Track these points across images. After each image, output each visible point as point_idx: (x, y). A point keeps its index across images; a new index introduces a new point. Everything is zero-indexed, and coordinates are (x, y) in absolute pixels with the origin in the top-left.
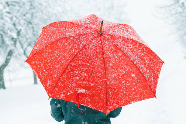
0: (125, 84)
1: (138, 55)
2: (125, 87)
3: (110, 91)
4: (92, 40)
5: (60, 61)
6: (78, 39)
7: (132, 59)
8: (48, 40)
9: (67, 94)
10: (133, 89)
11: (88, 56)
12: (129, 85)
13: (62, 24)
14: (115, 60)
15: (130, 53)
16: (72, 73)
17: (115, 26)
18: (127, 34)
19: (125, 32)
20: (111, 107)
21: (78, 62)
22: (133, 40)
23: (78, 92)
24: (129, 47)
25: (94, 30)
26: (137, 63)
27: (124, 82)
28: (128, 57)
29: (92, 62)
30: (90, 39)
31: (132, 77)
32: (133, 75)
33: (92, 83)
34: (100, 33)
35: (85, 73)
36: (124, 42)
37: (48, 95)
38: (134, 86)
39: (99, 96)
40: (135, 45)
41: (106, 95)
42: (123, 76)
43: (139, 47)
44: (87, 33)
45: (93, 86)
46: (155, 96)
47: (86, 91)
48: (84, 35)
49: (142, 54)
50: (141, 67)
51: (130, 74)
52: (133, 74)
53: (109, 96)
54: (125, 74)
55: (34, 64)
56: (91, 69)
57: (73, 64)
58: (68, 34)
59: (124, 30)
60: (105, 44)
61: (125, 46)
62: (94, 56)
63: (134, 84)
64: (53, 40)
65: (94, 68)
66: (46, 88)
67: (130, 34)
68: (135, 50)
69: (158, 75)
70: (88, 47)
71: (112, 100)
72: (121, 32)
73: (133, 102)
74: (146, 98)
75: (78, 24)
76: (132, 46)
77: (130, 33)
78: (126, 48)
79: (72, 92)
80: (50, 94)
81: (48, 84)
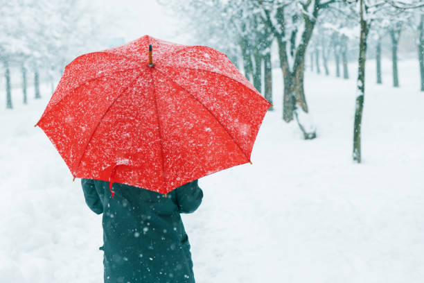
0: (194, 145)
1: (217, 96)
2: (196, 150)
3: (169, 157)
4: (137, 78)
5: (88, 117)
6: (114, 79)
7: (204, 103)
8: (70, 86)
9: (101, 169)
10: (210, 152)
11: (131, 105)
12: (201, 145)
13: (92, 57)
14: (176, 107)
15: (202, 93)
16: (106, 134)
17: (178, 52)
18: (201, 62)
19: (197, 60)
20: (172, 184)
21: (115, 117)
22: (208, 72)
23: (117, 164)
24: (202, 84)
25: (142, 61)
26: (214, 109)
27: (192, 141)
28: (197, 100)
29: (137, 114)
30: (134, 77)
31: (207, 133)
32: (208, 129)
33: (139, 147)
34: (151, 66)
35: (127, 132)
36: (192, 76)
37: (72, 173)
38: (211, 146)
39: (151, 166)
40: (213, 79)
41: (163, 165)
42: (190, 132)
43: (219, 82)
44: (130, 67)
45: (141, 152)
46: (249, 161)
47: (130, 162)
48: (125, 71)
49: (226, 94)
50: (222, 115)
51: (203, 128)
52: (208, 127)
53: (167, 167)
54: (193, 128)
55: (50, 128)
56: (137, 125)
57: (106, 120)
58: (100, 72)
59: (194, 56)
60: (158, 82)
61: (193, 83)
62: (140, 104)
63: (211, 143)
64: (76, 86)
65: (141, 124)
66: (68, 163)
67: (206, 62)
68: (212, 88)
69: (256, 126)
70: (131, 91)
71: (173, 171)
72: (188, 61)
73: (209, 172)
74: (234, 165)
75: (117, 55)
76: (206, 81)
77: (206, 60)
78: (196, 85)
79: (108, 165)
80: (74, 173)
81: (72, 156)
